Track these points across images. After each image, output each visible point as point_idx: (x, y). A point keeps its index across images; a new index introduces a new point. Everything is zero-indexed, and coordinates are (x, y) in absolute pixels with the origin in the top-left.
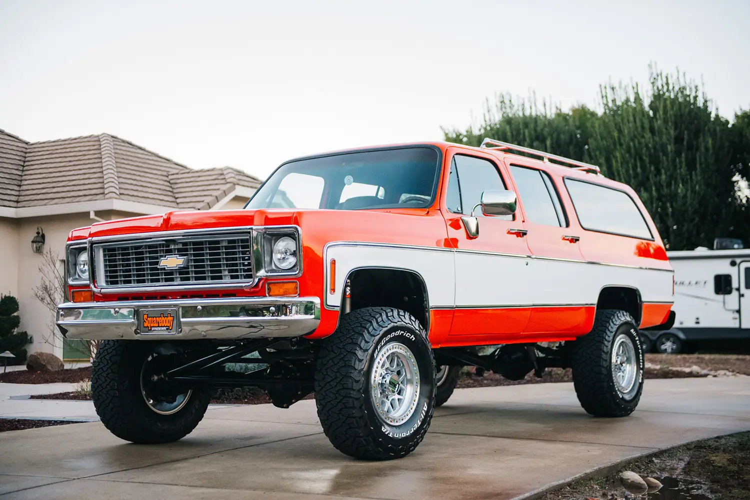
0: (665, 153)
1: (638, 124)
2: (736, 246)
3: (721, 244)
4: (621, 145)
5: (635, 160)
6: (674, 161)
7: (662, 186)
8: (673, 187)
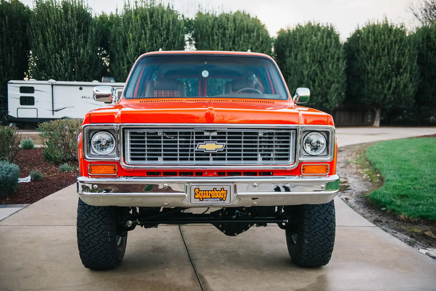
0: (73, 32)
1: (59, 16)
2: (112, 81)
3: (105, 80)
4: (50, 25)
5: (58, 34)
6: (78, 36)
7: (72, 49)
8: (78, 50)
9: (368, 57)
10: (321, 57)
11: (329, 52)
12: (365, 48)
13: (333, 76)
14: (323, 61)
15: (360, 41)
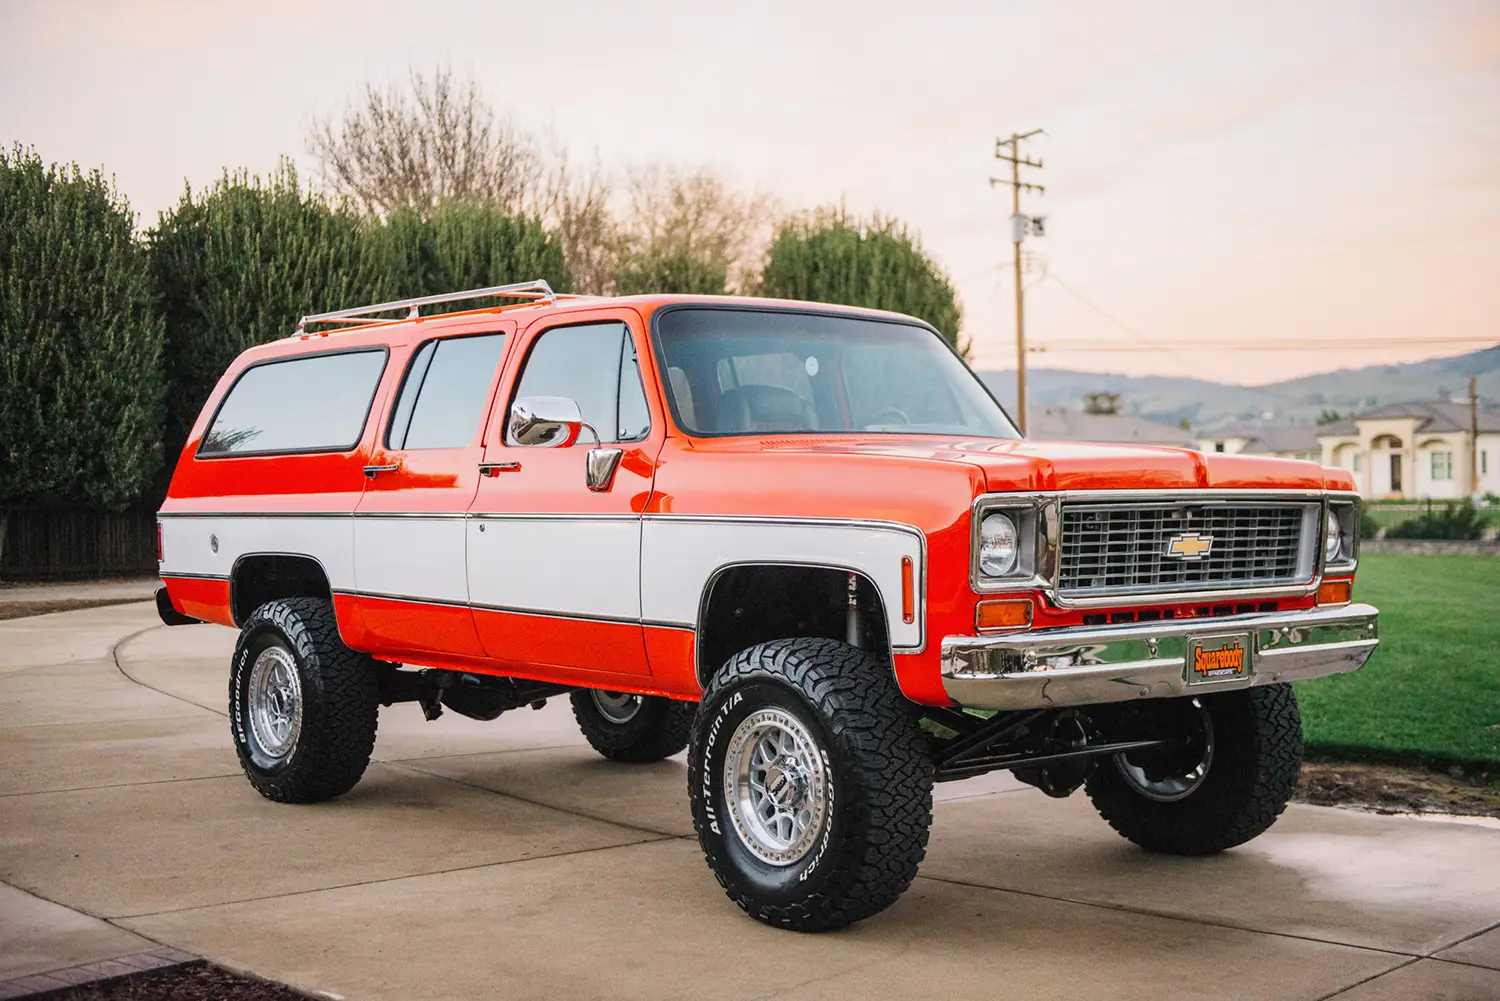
9: (241, 310)
10: (69, 299)
11: (100, 280)
12: (228, 277)
13: (123, 376)
14: (78, 314)
15: (208, 247)
